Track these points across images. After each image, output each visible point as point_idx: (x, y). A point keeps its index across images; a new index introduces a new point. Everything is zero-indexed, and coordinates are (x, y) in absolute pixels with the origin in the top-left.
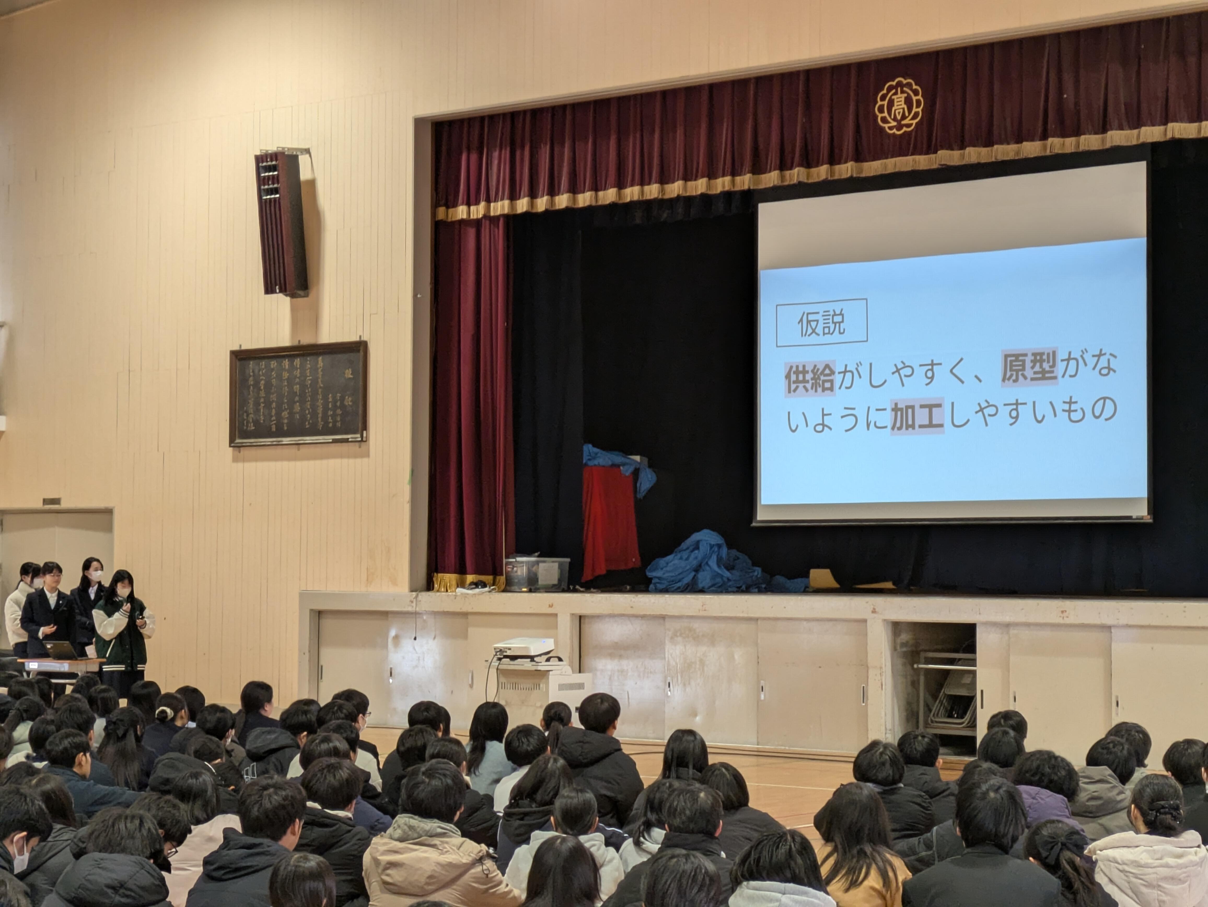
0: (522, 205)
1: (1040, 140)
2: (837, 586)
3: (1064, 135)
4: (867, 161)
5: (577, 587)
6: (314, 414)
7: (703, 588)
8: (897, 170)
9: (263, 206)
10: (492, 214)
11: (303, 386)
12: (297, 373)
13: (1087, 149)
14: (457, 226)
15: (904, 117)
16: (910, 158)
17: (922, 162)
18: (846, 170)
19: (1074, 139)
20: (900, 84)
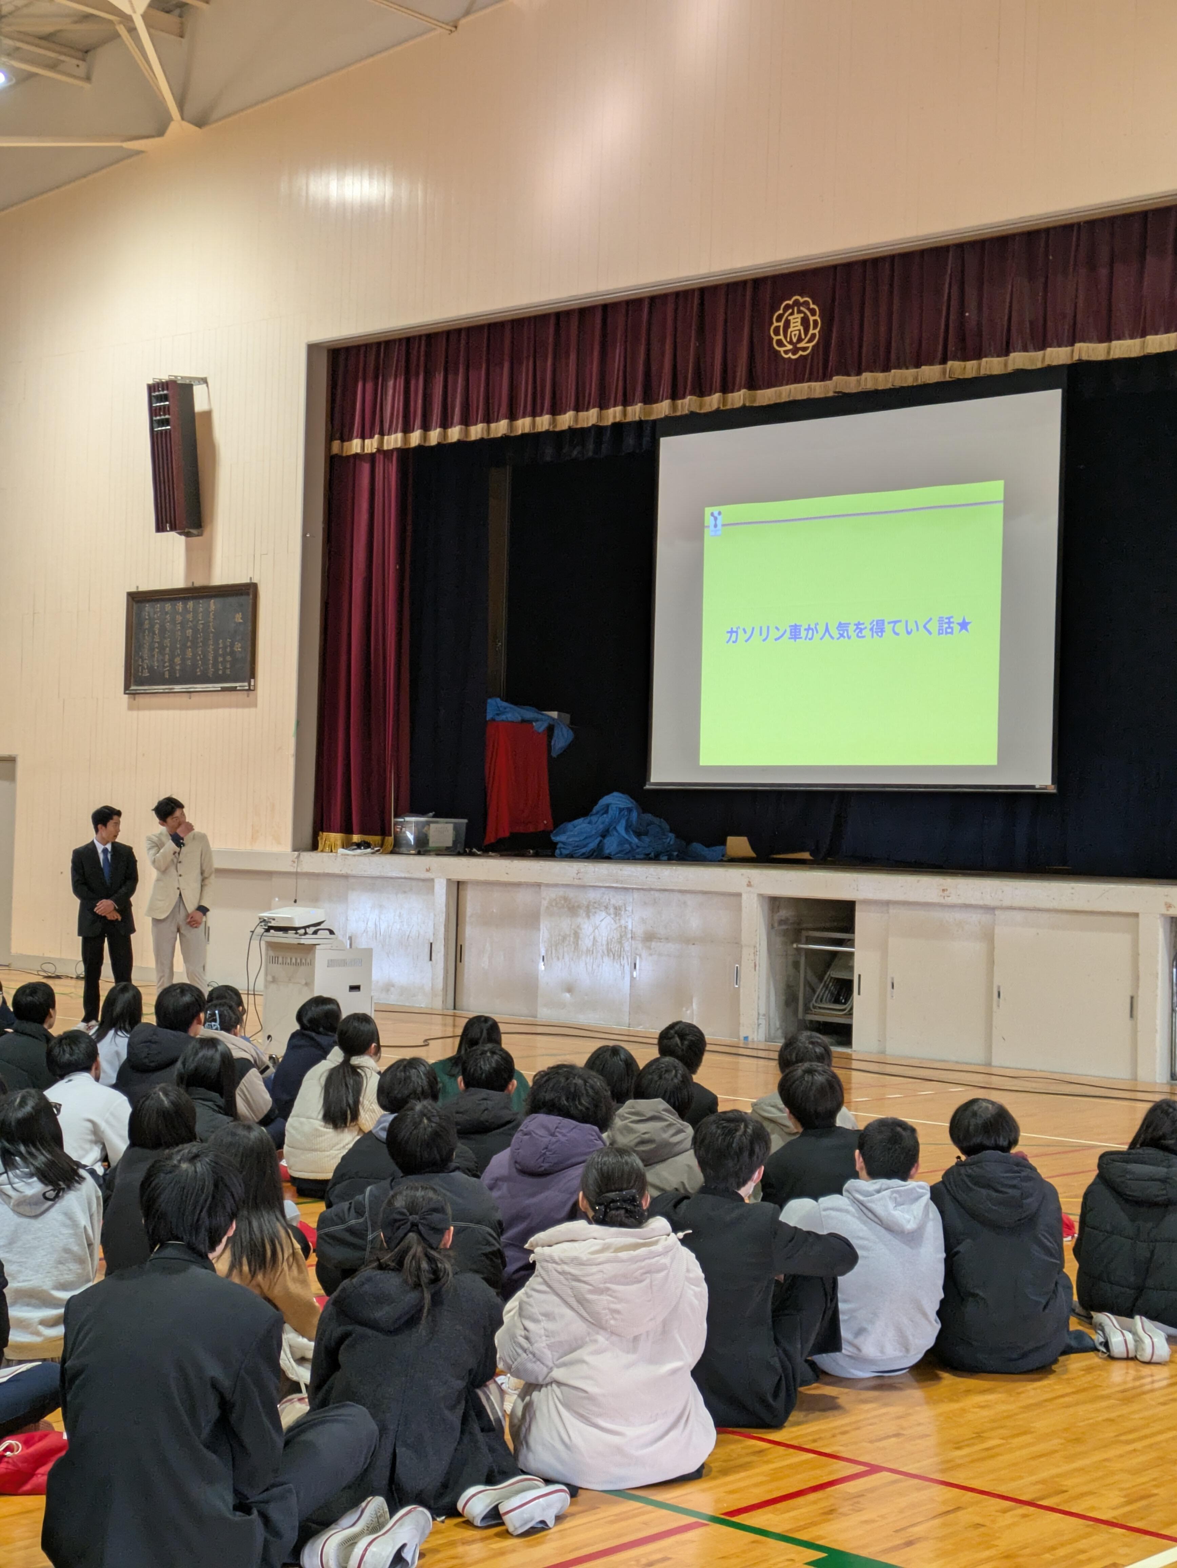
0: (415, 439)
1: (940, 364)
2: (753, 855)
3: (965, 359)
4: (760, 389)
5: (474, 850)
6: (205, 659)
7: (610, 854)
8: (791, 399)
9: (156, 438)
10: (385, 448)
11: (195, 631)
12: (190, 616)
13: (988, 373)
14: (352, 461)
15: (800, 340)
16: (806, 385)
17: (817, 389)
18: (738, 398)
19: (974, 362)
20: (796, 303)
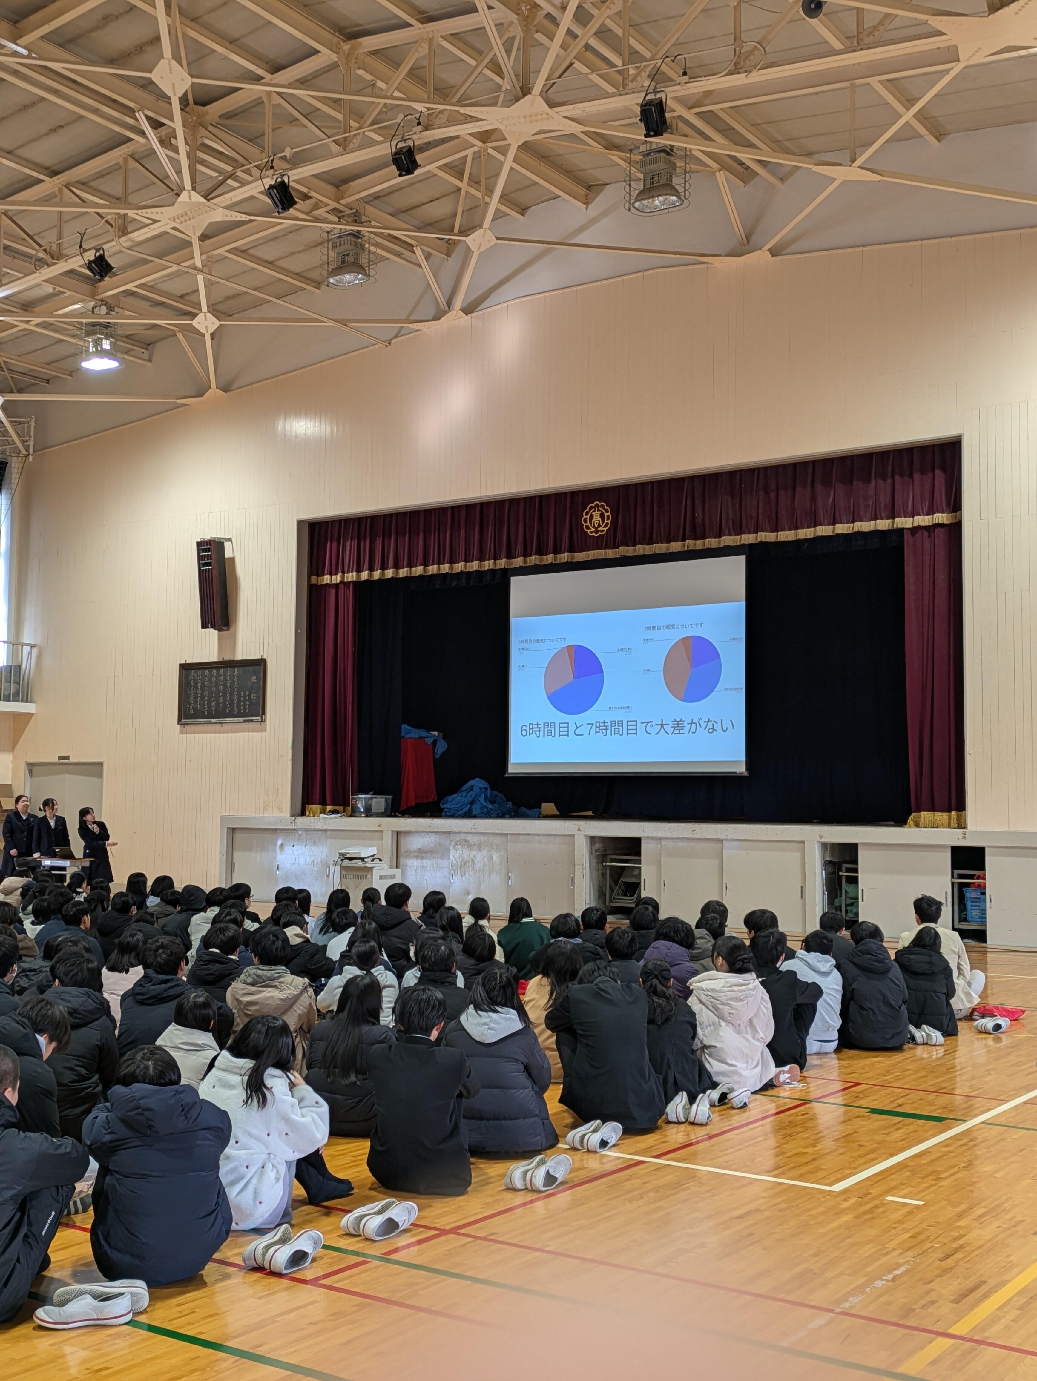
0: (365, 575)
1: (682, 541)
2: (558, 814)
3: (695, 538)
4: (577, 552)
5: (396, 813)
6: (232, 704)
7: (475, 815)
8: (595, 558)
9: (201, 573)
10: (345, 581)
11: (225, 686)
12: (221, 678)
13: (709, 547)
14: (323, 587)
15: (599, 526)
16: (603, 551)
17: (610, 553)
18: (564, 557)
19: (701, 541)
20: (597, 505)
